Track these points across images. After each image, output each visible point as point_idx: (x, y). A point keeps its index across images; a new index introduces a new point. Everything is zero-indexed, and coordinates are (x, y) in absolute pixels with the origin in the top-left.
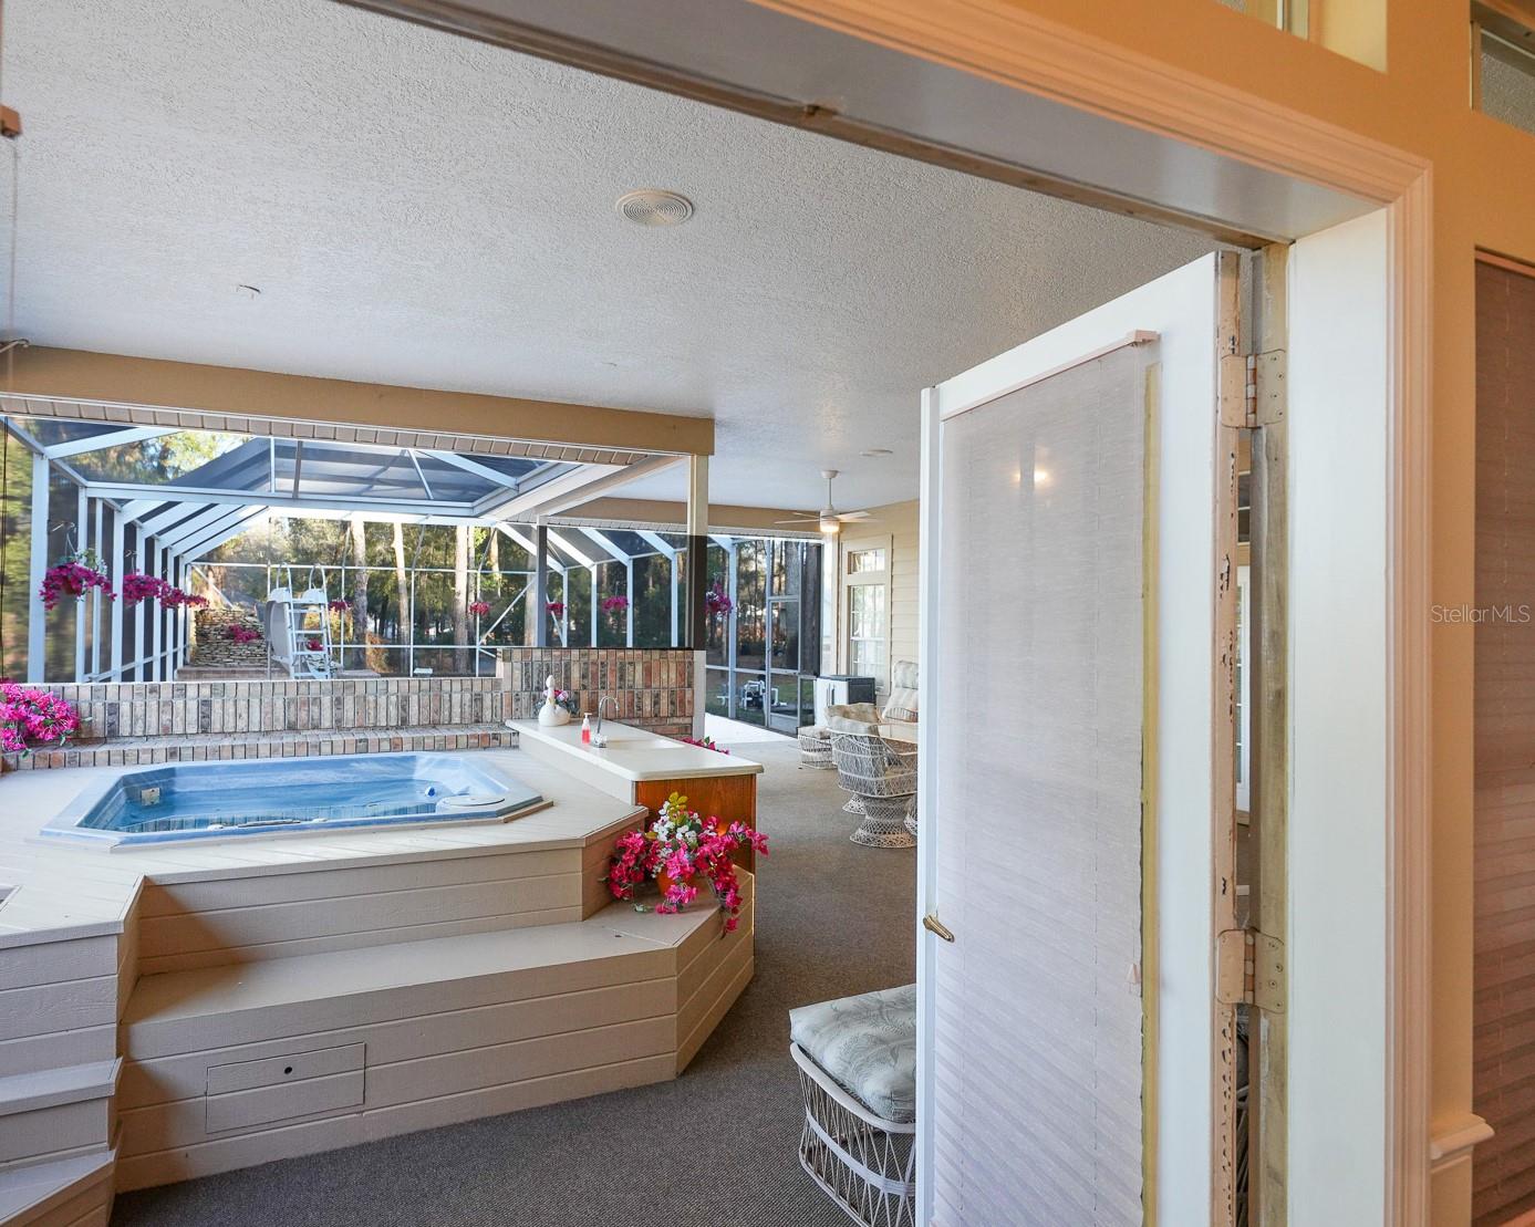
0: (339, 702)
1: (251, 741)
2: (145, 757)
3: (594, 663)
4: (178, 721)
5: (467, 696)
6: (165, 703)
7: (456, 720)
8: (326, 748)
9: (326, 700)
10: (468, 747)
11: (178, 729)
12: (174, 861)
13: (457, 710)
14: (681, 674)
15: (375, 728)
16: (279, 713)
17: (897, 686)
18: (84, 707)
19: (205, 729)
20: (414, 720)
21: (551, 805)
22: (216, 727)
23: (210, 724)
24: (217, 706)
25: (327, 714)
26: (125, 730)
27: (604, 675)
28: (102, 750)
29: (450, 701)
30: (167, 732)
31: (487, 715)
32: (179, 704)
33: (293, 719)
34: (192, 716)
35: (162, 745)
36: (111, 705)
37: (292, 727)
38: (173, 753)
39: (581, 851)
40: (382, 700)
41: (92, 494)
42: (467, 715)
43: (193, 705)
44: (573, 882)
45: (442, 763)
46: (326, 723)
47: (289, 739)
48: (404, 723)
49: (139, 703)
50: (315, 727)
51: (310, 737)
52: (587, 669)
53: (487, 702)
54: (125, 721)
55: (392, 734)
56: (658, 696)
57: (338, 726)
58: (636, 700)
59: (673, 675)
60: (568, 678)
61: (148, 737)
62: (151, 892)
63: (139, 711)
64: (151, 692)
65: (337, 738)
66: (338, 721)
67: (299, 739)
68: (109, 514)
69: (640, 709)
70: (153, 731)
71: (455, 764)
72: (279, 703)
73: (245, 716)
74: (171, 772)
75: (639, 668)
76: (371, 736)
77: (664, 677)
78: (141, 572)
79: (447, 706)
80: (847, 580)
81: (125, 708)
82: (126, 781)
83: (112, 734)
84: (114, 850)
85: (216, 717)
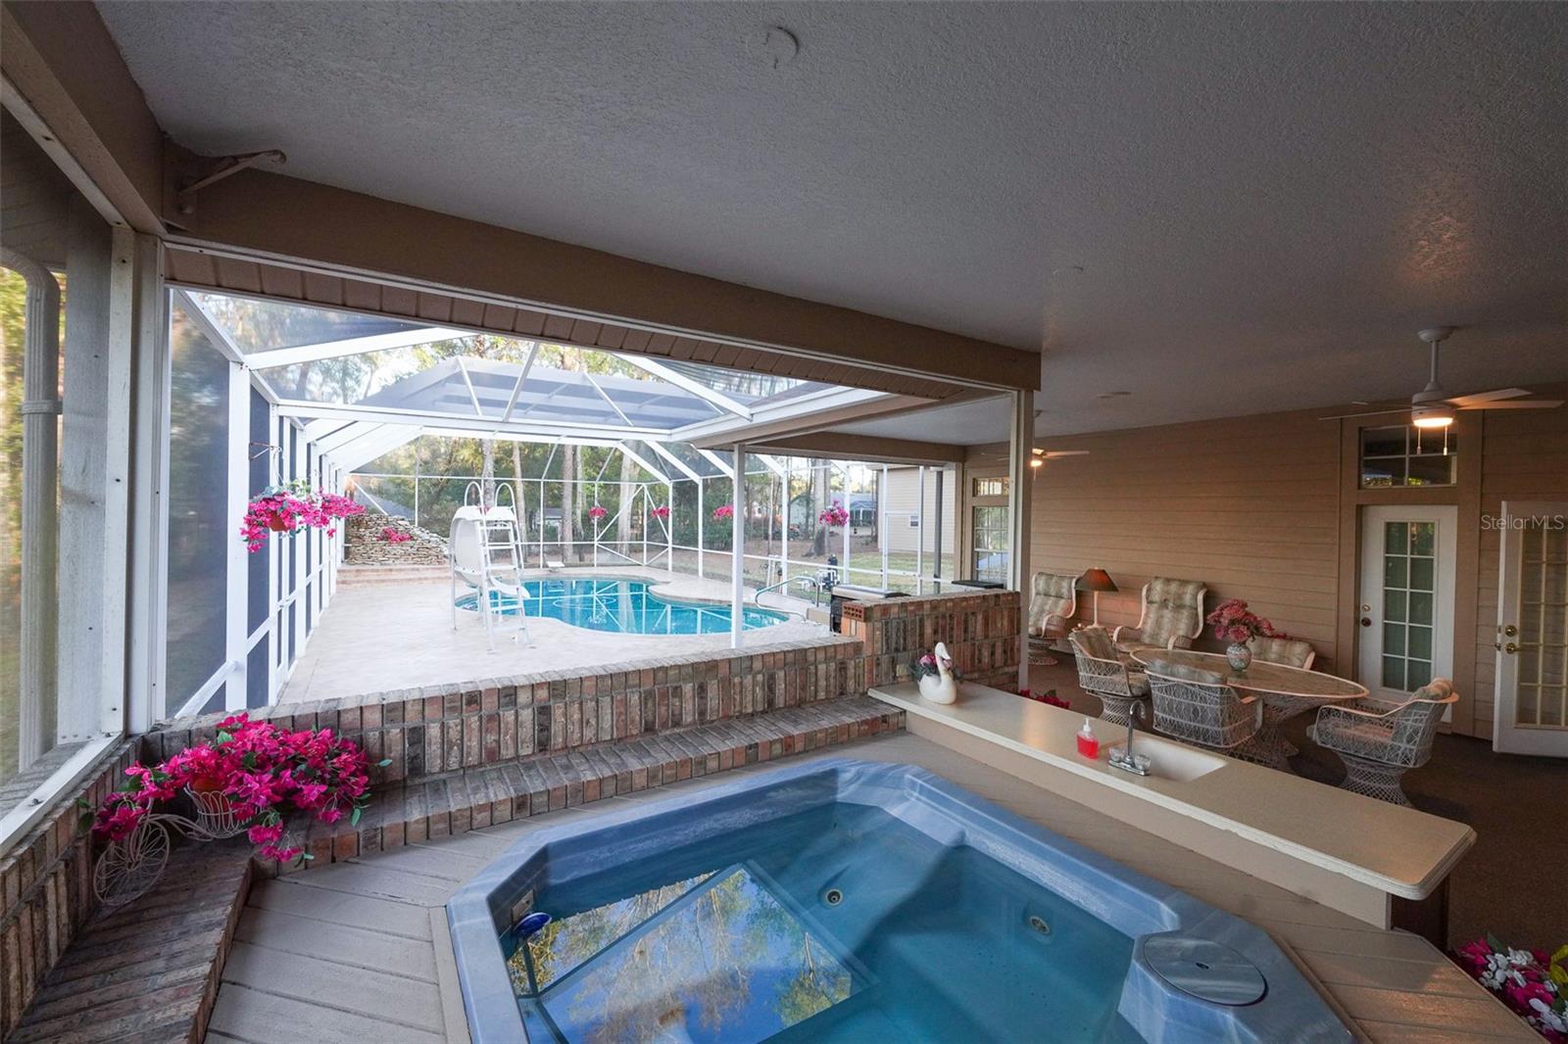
0: (702, 690)
3: (944, 617)
4: (507, 741)
6: (491, 718)
7: (822, 695)
9: (688, 688)
11: (508, 752)
13: (822, 683)
14: (1011, 621)
15: (740, 717)
16: (634, 713)
17: (1038, 594)
18: (373, 737)
19: (543, 747)
20: (780, 702)
22: (558, 741)
23: (548, 739)
24: (558, 713)
25: (688, 706)
26: (433, 763)
27: (952, 629)
28: (411, 810)
29: (816, 674)
30: (493, 758)
31: (850, 685)
32: (509, 716)
33: (650, 718)
34: (527, 731)
36: (413, 730)
40: (747, 681)
41: (282, 411)
42: (832, 688)
43: (527, 715)
46: (688, 718)
48: (770, 707)
49: (453, 722)
50: (677, 724)
52: (938, 623)
53: (851, 672)
54: (433, 750)
56: (994, 646)
58: (977, 653)
59: (1006, 623)
61: (469, 770)
63: (454, 734)
64: (469, 703)
66: (702, 714)
67: (663, 746)
69: (980, 661)
70: (474, 762)
73: (593, 722)
75: (980, 617)
77: (999, 625)
79: (813, 680)
81: (434, 731)
85: (556, 728)
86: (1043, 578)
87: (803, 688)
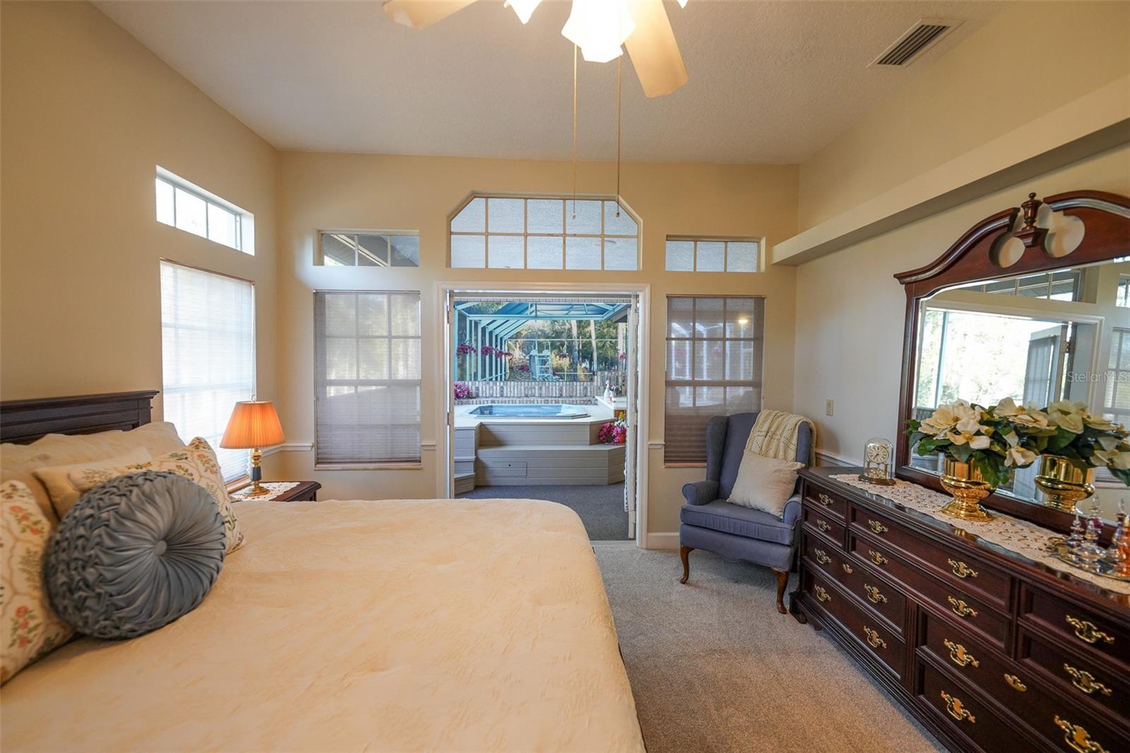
0: (541, 388)
1: (514, 399)
2: (485, 402)
4: (494, 393)
5: (582, 387)
6: (491, 387)
7: (578, 395)
8: (536, 402)
9: (537, 387)
10: (580, 404)
11: (495, 395)
12: (487, 420)
13: (578, 392)
15: (552, 397)
16: (523, 391)
18: (470, 388)
19: (502, 396)
20: (564, 394)
21: (590, 416)
22: (505, 395)
24: (505, 388)
25: (537, 392)
26: (480, 395)
28: (474, 400)
29: (576, 389)
30: (492, 396)
31: (589, 394)
32: (495, 388)
33: (527, 393)
34: (498, 392)
35: (490, 399)
36: (477, 388)
37: (527, 396)
38: (493, 402)
39: (588, 427)
40: (554, 388)
41: (470, 319)
42: (582, 393)
43: (498, 388)
44: (587, 436)
45: (569, 407)
46: (537, 395)
47: (525, 399)
48: (561, 396)
49: (484, 387)
50: (534, 396)
51: (532, 399)
53: (589, 388)
54: (480, 392)
55: (557, 399)
57: (540, 396)
60: (617, 382)
61: (487, 397)
62: (482, 425)
63: (484, 389)
65: (539, 400)
66: (541, 394)
67: (528, 399)
68: (476, 324)
70: (488, 395)
71: (573, 408)
72: (523, 388)
73: (513, 392)
74: (492, 406)
76: (550, 399)
78: (487, 345)
79: (575, 391)
81: (480, 388)
82: (480, 408)
83: (477, 396)
84: (475, 418)
85: (505, 392)
87: (572, 392)
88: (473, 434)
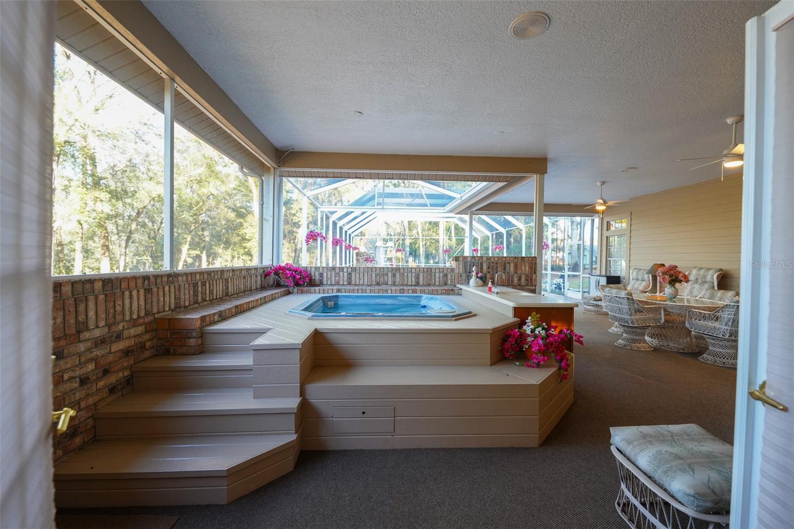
0: (394, 275)
1: (364, 288)
2: (330, 291)
3: (493, 263)
4: (341, 279)
5: (442, 274)
6: (337, 273)
7: (437, 283)
8: (389, 291)
9: (390, 274)
10: (442, 294)
11: (341, 283)
12: (328, 324)
13: (437, 280)
14: (531, 268)
15: (407, 285)
16: (374, 278)
17: (633, 279)
18: (313, 274)
19: (350, 283)
20: (421, 283)
21: (475, 315)
22: (353, 282)
23: (351, 281)
24: (353, 275)
25: (390, 279)
26: (325, 282)
27: (497, 268)
28: (317, 288)
29: (435, 276)
30: (338, 284)
31: (449, 282)
32: (341, 274)
33: (378, 281)
34: (345, 278)
35: (336, 288)
36: (321, 273)
37: (378, 284)
38: (338, 291)
39: (489, 335)
40: (410, 275)
42: (441, 282)
43: (346, 274)
44: (486, 348)
46: (390, 283)
47: (377, 288)
48: (417, 284)
49: (329, 273)
50: (386, 284)
51: (384, 287)
52: (490, 265)
53: (449, 277)
54: (325, 279)
55: (413, 288)
56: (520, 277)
57: (394, 284)
58: (511, 278)
59: (527, 268)
60: (482, 268)
61: (332, 285)
62: (317, 336)
63: (329, 276)
64: (333, 269)
65: (393, 288)
66: (394, 282)
67: (380, 288)
69: (512, 282)
70: (333, 283)
72: (374, 275)
73: (362, 279)
75: (512, 265)
76: (405, 288)
77: (523, 269)
78: (338, 237)
79: (434, 278)
80: (606, 233)
81: (325, 275)
82: (323, 298)
83: (321, 284)
84: (309, 319)
85: (353, 279)
86: (636, 271)
87: (430, 280)
88: (296, 356)
